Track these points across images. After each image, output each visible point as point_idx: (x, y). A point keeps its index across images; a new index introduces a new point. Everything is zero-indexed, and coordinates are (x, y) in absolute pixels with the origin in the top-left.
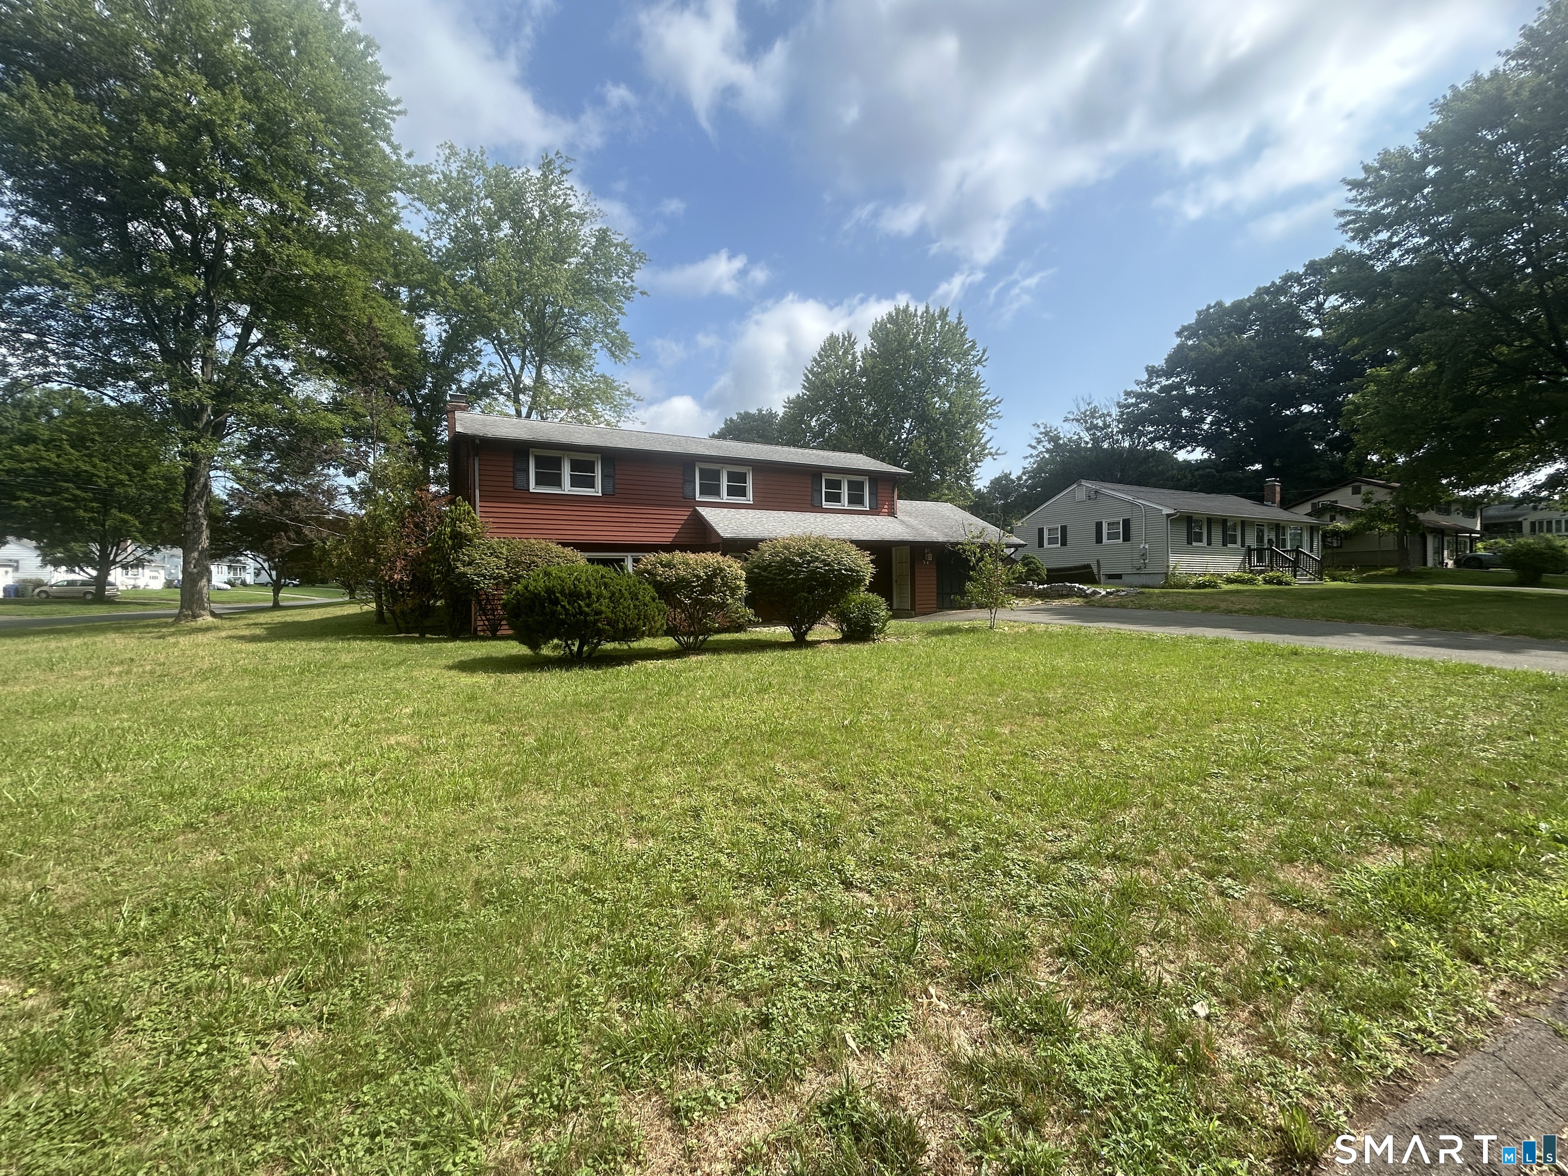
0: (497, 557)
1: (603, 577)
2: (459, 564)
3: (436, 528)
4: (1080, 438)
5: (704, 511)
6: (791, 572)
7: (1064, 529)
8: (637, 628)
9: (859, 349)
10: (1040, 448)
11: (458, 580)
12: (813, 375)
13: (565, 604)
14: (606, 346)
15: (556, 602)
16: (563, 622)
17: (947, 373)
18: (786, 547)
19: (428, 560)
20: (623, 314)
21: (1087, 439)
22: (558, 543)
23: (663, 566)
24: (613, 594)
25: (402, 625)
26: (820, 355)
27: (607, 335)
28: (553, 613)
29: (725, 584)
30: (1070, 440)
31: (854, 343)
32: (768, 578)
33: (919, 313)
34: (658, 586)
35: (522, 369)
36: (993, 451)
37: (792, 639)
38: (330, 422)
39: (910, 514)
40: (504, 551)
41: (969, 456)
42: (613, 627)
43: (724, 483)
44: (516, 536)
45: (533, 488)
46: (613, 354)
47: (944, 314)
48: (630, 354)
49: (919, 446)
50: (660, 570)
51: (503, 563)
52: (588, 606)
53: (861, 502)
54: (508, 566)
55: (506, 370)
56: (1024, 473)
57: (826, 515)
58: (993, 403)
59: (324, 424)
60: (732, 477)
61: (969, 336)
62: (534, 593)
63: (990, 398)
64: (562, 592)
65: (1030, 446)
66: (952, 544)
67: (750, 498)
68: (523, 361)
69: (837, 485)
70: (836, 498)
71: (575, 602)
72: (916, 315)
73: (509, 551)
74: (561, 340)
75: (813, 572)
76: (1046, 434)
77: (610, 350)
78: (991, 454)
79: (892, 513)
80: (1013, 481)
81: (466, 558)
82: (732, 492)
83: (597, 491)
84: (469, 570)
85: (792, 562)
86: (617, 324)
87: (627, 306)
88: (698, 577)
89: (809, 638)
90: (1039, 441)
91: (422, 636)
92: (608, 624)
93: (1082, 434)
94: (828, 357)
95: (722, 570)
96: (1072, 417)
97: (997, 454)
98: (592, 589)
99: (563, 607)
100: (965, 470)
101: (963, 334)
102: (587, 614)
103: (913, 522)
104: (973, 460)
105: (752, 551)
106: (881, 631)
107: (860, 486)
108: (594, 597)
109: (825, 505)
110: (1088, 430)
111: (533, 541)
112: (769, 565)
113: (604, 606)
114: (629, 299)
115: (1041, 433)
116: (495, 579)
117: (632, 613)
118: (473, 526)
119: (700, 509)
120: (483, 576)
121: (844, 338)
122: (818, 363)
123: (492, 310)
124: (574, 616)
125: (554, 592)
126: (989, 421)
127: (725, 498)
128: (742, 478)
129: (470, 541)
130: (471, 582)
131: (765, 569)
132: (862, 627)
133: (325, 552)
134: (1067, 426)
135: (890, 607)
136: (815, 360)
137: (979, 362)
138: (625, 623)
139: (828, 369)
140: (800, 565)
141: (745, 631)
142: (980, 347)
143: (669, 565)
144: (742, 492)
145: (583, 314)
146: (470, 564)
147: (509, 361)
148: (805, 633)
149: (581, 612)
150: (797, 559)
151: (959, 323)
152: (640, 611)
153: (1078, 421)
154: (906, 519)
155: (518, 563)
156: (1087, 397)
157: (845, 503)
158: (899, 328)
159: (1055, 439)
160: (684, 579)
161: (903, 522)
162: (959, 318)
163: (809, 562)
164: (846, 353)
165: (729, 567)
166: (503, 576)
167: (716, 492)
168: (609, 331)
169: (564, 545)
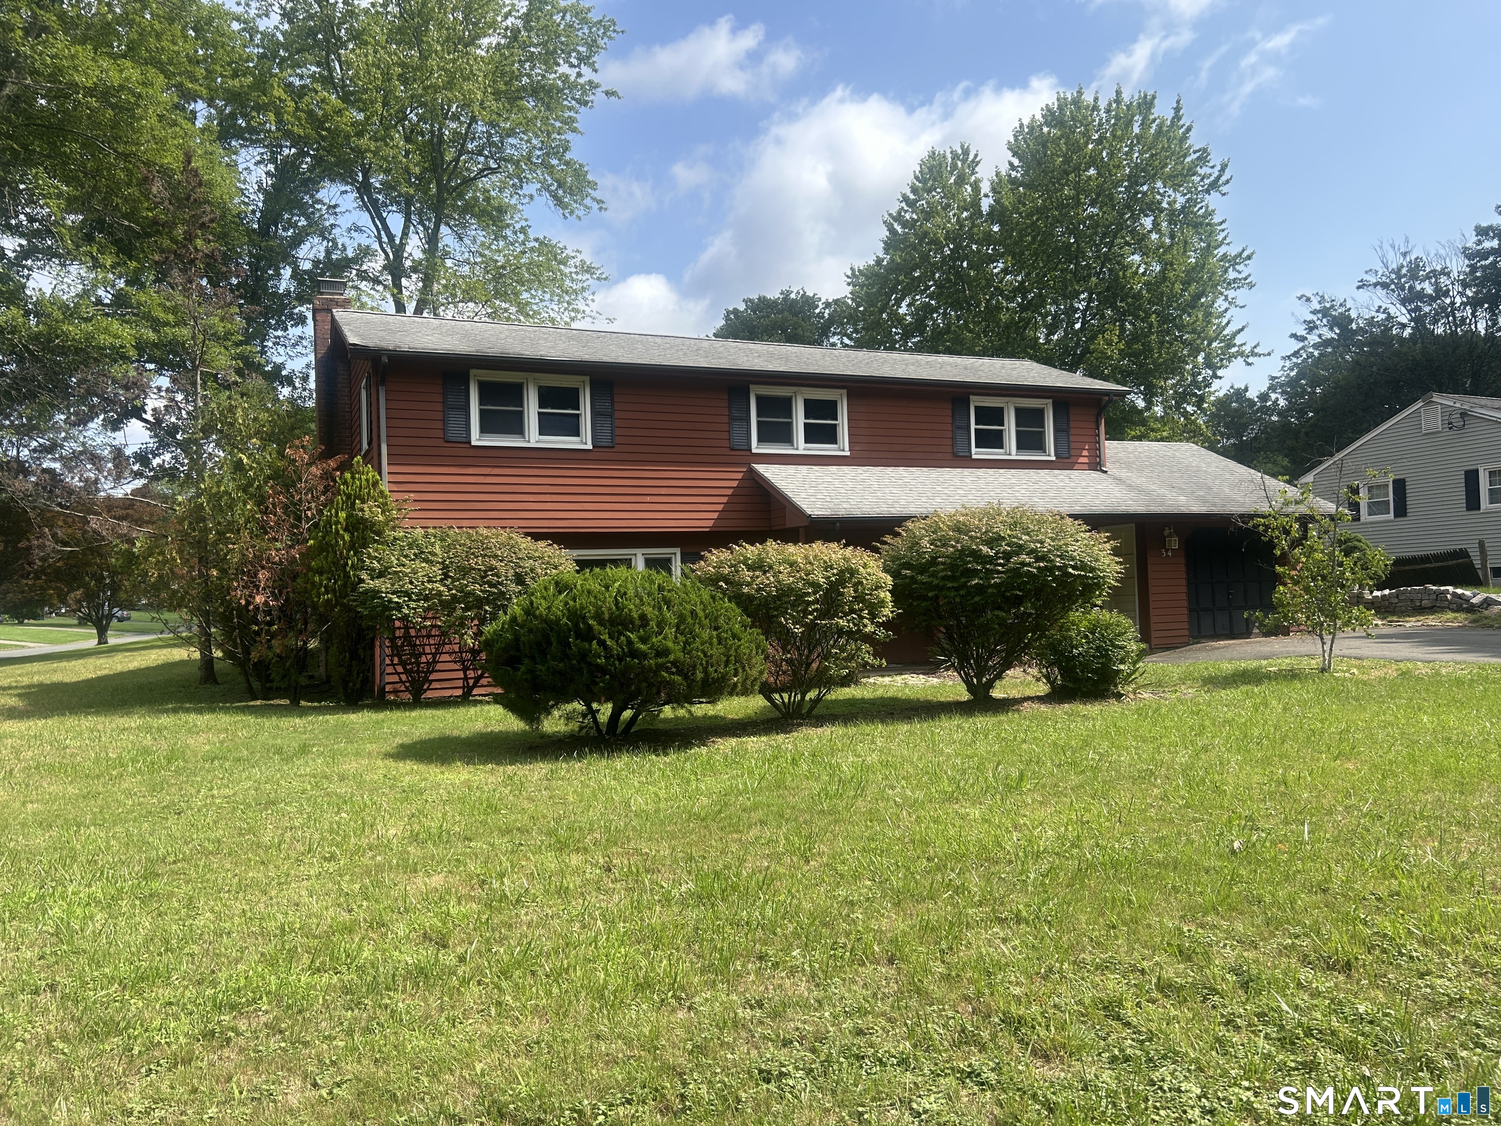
0: (426, 561)
1: (661, 588)
2: (364, 576)
3: (320, 512)
4: (1389, 317)
5: (770, 472)
6: (974, 573)
7: (1400, 486)
8: (724, 678)
9: (985, 175)
10: (1313, 339)
11: (363, 603)
12: (904, 225)
13: (605, 637)
14: (547, 189)
15: (588, 635)
16: (603, 670)
17: (1153, 208)
18: (959, 528)
19: (310, 569)
20: (574, 130)
21: (1404, 320)
22: (527, 534)
23: (750, 568)
24: (682, 618)
25: (256, 685)
26: (914, 190)
27: (550, 168)
28: (583, 655)
29: (859, 598)
30: (1371, 322)
31: (975, 163)
32: (930, 586)
33: (1102, 104)
34: (744, 602)
35: (405, 234)
36: (1247, 349)
37: (965, 696)
38: (116, 336)
39: (1128, 466)
40: (438, 550)
41: (1200, 359)
42: (686, 677)
43: (799, 420)
44: (454, 524)
45: (476, 438)
46: (559, 202)
47: (1146, 104)
48: (588, 201)
49: (1109, 343)
50: (747, 575)
51: (437, 570)
52: (644, 640)
53: (1040, 446)
54: (446, 576)
55: (379, 238)
56: (1272, 388)
57: (981, 472)
58: (1234, 261)
59: (104, 340)
60: (812, 408)
61: (1195, 141)
62: (546, 621)
63: (1233, 251)
64: (598, 616)
65: (1294, 336)
66: (1242, 516)
67: (843, 446)
68: (408, 220)
69: (995, 416)
70: (992, 440)
71: (620, 633)
72: (1095, 108)
73: (447, 549)
74: (469, 182)
75: (1016, 573)
76: (1324, 312)
77: (555, 197)
78: (1241, 354)
79: (1096, 464)
80: (1251, 402)
81: (376, 564)
82: (813, 434)
83: (584, 441)
84: (383, 585)
85: (977, 555)
86: (566, 149)
87: (583, 117)
88: (816, 586)
89: (997, 693)
90: (1311, 327)
91: (295, 702)
92: (679, 672)
93: (1393, 311)
94: (929, 191)
95: (853, 572)
96: (1373, 280)
97: (1253, 354)
98: (648, 610)
99: (602, 643)
100: (1195, 383)
101: (1184, 138)
102: (644, 656)
103: (1136, 479)
104: (1209, 364)
105: (888, 538)
106: (1127, 680)
107: (1037, 416)
108: (653, 624)
109: (977, 453)
110: (1403, 302)
111: (485, 532)
112: (933, 561)
113: (669, 639)
114: (586, 103)
115: (1314, 312)
116: (426, 599)
117: (716, 651)
118: (385, 510)
119: (761, 468)
120: (407, 594)
121: (955, 156)
122: (911, 204)
123: (360, 134)
124: (620, 660)
125: (584, 618)
126: (1231, 294)
127: (801, 446)
128: (829, 409)
129: (379, 533)
130: (388, 606)
131: (922, 569)
132: (1094, 672)
133: (131, 559)
134: (1363, 296)
135: (1145, 635)
136: (905, 199)
137: (1214, 185)
138: (705, 671)
139: (928, 215)
140: (991, 560)
141: (857, 683)
142: (1215, 160)
143: (759, 566)
144: (829, 435)
145: (511, 133)
146: (381, 575)
147: (383, 221)
148: (990, 685)
149: (634, 653)
150: (985, 549)
151: (1177, 117)
152: (728, 649)
153: (1385, 286)
154: (1124, 474)
155: (465, 571)
156: (1400, 242)
157: (1011, 449)
158: (1067, 134)
159: (1342, 322)
160: (791, 589)
161: (1119, 480)
162: (1177, 109)
163: (1007, 556)
164: (961, 180)
165: (865, 566)
166: (440, 594)
167: (784, 435)
168: (555, 162)
169: (537, 537)
